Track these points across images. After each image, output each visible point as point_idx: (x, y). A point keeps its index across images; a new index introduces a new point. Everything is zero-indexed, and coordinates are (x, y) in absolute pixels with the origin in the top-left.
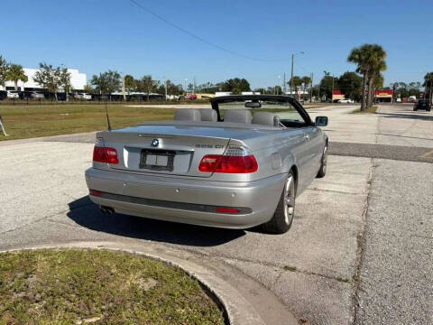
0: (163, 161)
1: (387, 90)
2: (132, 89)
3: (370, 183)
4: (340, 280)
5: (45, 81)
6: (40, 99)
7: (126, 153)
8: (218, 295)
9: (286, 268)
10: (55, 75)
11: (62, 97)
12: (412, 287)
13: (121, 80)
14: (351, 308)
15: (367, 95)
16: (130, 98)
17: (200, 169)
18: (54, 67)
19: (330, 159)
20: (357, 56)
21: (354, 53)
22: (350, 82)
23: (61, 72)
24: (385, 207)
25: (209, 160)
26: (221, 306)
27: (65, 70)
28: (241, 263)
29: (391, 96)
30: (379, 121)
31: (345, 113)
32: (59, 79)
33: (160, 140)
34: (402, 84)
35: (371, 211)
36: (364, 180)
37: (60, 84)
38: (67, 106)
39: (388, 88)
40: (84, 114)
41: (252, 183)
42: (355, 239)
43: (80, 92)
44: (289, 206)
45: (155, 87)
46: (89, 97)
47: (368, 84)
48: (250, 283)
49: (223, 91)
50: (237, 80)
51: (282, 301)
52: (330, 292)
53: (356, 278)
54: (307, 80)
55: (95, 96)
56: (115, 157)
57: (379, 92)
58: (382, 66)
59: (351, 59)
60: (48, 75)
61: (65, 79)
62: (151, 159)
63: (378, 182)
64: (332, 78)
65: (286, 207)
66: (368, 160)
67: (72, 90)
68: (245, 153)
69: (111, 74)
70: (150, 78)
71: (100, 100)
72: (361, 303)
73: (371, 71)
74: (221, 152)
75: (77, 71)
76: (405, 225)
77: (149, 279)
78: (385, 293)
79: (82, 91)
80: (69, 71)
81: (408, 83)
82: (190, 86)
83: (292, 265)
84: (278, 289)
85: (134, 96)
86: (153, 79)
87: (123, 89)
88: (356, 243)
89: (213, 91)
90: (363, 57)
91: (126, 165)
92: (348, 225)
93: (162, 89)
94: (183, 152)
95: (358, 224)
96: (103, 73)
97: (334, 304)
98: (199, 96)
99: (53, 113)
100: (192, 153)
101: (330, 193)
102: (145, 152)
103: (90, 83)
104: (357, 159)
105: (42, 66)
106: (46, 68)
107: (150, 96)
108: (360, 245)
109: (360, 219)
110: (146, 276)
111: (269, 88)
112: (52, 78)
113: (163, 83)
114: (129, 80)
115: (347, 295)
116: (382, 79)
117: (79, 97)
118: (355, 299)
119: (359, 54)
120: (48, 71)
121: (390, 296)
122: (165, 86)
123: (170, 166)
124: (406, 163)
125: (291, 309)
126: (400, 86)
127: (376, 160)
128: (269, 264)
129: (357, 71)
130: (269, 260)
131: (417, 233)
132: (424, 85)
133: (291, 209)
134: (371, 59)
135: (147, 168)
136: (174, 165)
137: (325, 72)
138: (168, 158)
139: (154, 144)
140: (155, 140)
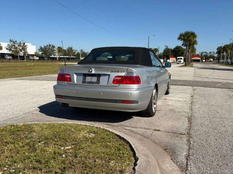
0: (94, 79)
1: (198, 56)
2: (61, 54)
3: (192, 97)
4: (181, 134)
5: (13, 50)
6: (9, 59)
7: (75, 76)
8: (125, 138)
9: (155, 130)
10: (19, 46)
11: (22, 58)
12: (214, 137)
13: (55, 49)
14: (187, 144)
15: (188, 58)
16: (60, 59)
17: (113, 83)
18: (18, 42)
19: (171, 87)
20: (182, 37)
21: (181, 35)
22: (179, 51)
23: (22, 45)
24: (200, 106)
25: (117, 78)
26: (128, 142)
27: (24, 44)
28: (133, 128)
29: (200, 59)
30: (194, 70)
31: (177, 67)
32: (21, 48)
33: (93, 69)
34: (205, 52)
35: (194, 108)
36: (189, 95)
37: (21, 51)
38: (25, 63)
39: (198, 55)
40: (35, 67)
41: (138, 89)
42: (187, 118)
43: (32, 55)
44: (154, 104)
45: (74, 53)
46: (37, 58)
47: (188, 52)
48: (139, 136)
51: (155, 143)
52: (177, 139)
53: (188, 133)
55: (41, 58)
56: (70, 78)
57: (193, 56)
58: (195, 42)
59: (179, 38)
60: (14, 46)
61: (24, 48)
62: (88, 79)
63: (196, 96)
64: (169, 49)
65: (153, 104)
66: (190, 87)
67: (28, 55)
68: (135, 75)
69: (50, 46)
70: (72, 48)
71: (44, 60)
72: (192, 142)
73: (190, 45)
74: (123, 74)
75: (31, 44)
76: (210, 113)
77: (91, 134)
78: (202, 138)
79: (33, 55)
80: (26, 44)
81: (208, 52)
83: (158, 129)
84: (153, 138)
85: (62, 58)
86: (73, 49)
87: (57, 54)
88: (187, 120)
90: (186, 38)
91: (76, 82)
92: (183, 114)
93: (78, 54)
94: (105, 75)
95: (188, 113)
96: (46, 45)
97: (179, 143)
99: (17, 67)
100: (109, 75)
101: (172, 101)
102: (85, 75)
103: (38, 51)
104: (185, 87)
105: (11, 41)
106: (13, 42)
107: (72, 58)
108: (189, 121)
109: (189, 111)
110: (89, 132)
112: (16, 48)
113: (79, 51)
114: (60, 49)
115: (185, 139)
116: (195, 49)
117: (32, 58)
118: (188, 141)
119: (184, 36)
120: (14, 44)
121: (204, 140)
122: (80, 53)
123: (98, 82)
124: (209, 88)
125: (159, 145)
126: (204, 54)
127: (194, 87)
128: (146, 129)
129: (183, 45)
130: (146, 127)
131: (216, 116)
132: (216, 53)
133: (155, 106)
134: (190, 39)
135: (86, 83)
136: (100, 81)
137: (166, 46)
138: (97, 78)
139: (90, 71)
140: (90, 69)
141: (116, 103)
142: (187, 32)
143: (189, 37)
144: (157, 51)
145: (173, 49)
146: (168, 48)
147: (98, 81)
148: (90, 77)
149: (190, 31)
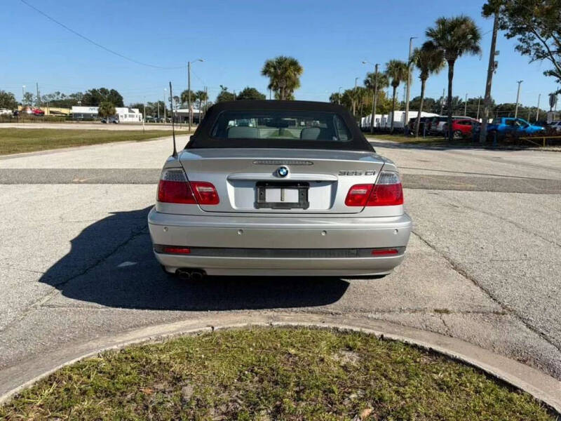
0: (292, 195)
4: (498, 313)
7: (231, 189)
17: (347, 203)
20: (272, 70)
21: (268, 65)
25: (358, 191)
41: (403, 218)
42: (454, 270)
49: (84, 104)
50: (103, 90)
53: (508, 309)
54: (202, 95)
59: (265, 72)
62: (273, 195)
64: (230, 94)
72: (542, 331)
82: (28, 96)
88: (461, 275)
89: (67, 104)
90: (279, 72)
91: (234, 206)
94: (320, 183)
98: (47, 111)
100: (334, 183)
108: (466, 277)
111: (150, 103)
118: (531, 328)
119: (275, 68)
123: (304, 202)
134: (287, 73)
135: (268, 207)
136: (309, 200)
137: (221, 86)
138: (299, 193)
139: (282, 173)
140: (282, 168)
141: (357, 255)
142: (281, 58)
143: (286, 69)
144: (204, 97)
145: (237, 95)
146: (228, 91)
147: (302, 202)
148: (278, 191)
149: (288, 57)
